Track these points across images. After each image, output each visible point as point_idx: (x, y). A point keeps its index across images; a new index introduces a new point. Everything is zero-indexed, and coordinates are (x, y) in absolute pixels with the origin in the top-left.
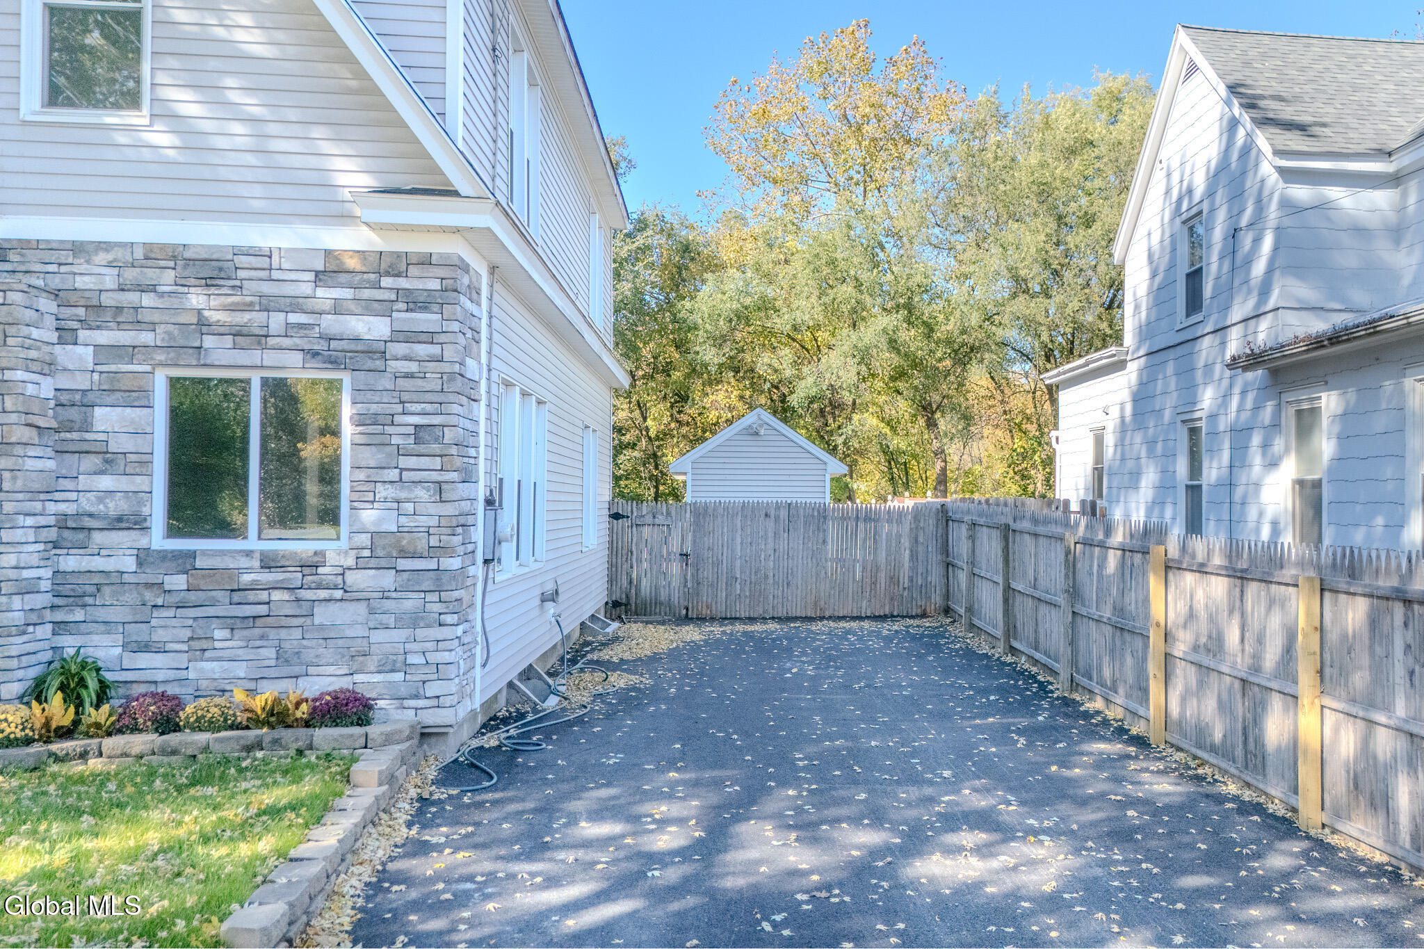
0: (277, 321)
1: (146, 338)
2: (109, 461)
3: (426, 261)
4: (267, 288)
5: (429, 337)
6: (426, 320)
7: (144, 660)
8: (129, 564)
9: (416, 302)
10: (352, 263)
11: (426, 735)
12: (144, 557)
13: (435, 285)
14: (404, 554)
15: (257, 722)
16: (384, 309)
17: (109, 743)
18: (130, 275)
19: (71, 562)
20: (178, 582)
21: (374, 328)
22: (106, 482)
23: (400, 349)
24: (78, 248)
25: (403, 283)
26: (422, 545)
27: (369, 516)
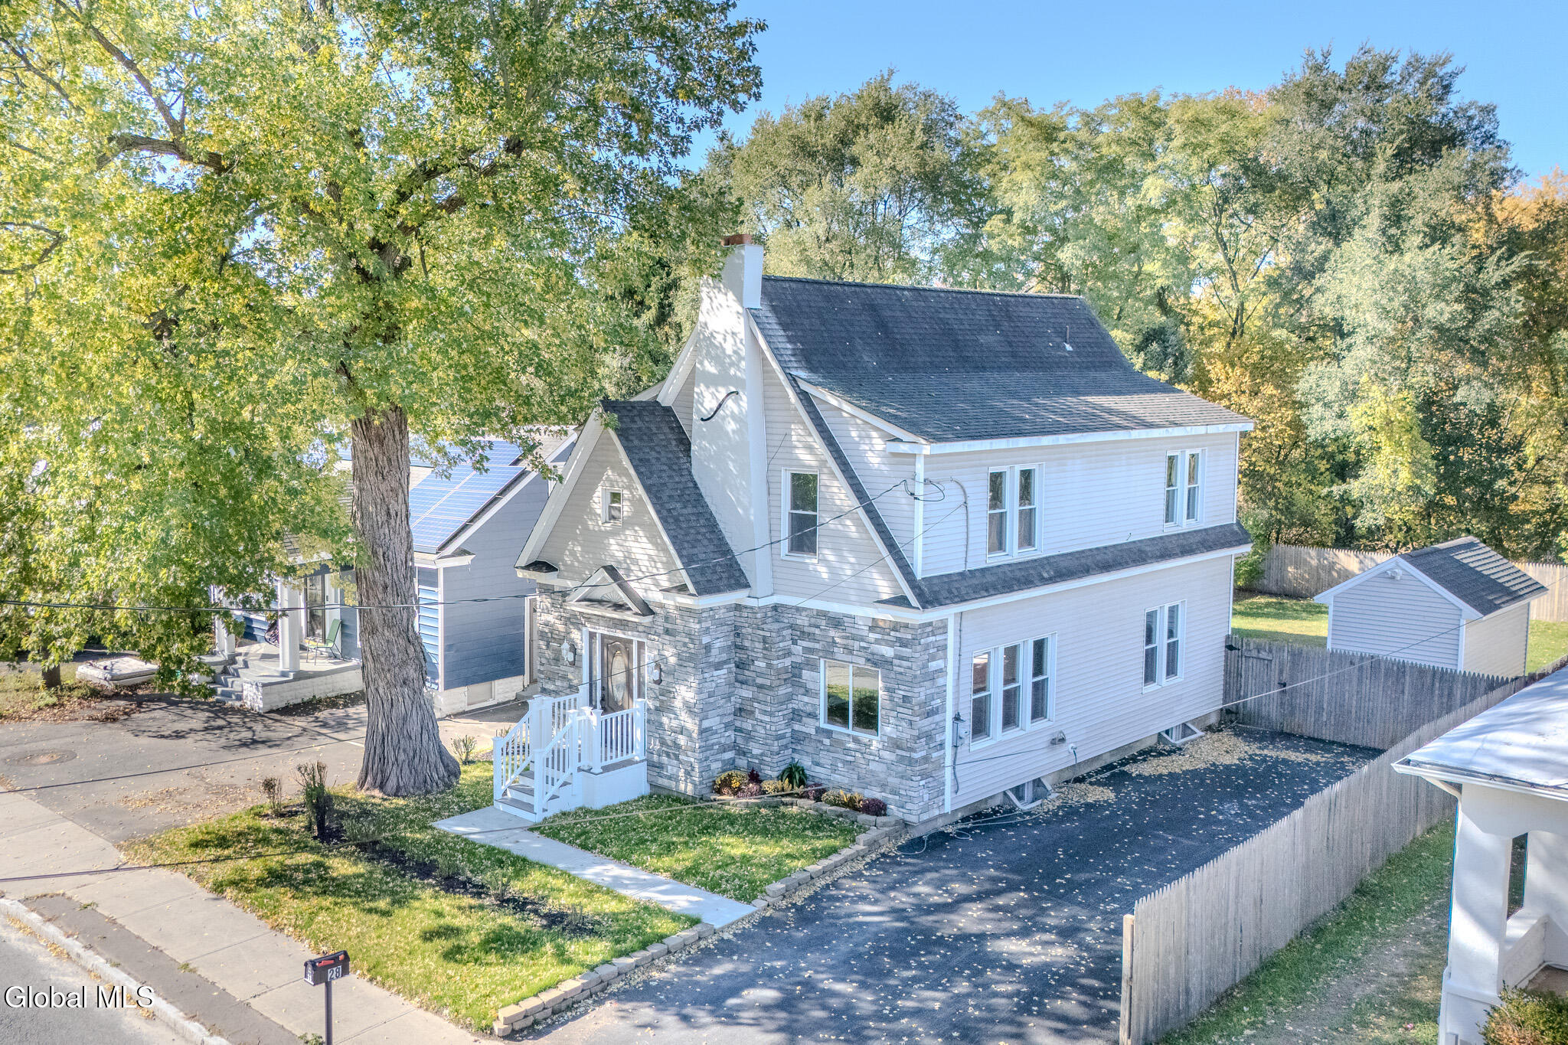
0: (856, 645)
1: (817, 646)
2: (807, 692)
3: (906, 626)
4: (854, 631)
5: (907, 659)
6: (906, 652)
7: (818, 769)
8: (813, 731)
9: (903, 643)
10: (881, 624)
11: (906, 825)
12: (818, 730)
13: (909, 637)
14: (898, 747)
15: (845, 805)
16: (890, 644)
17: (800, 801)
18: (813, 620)
19: (797, 727)
20: (827, 742)
21: (888, 652)
22: (806, 699)
23: (896, 662)
24: (798, 609)
25: (898, 635)
26: (904, 746)
27: (888, 729)
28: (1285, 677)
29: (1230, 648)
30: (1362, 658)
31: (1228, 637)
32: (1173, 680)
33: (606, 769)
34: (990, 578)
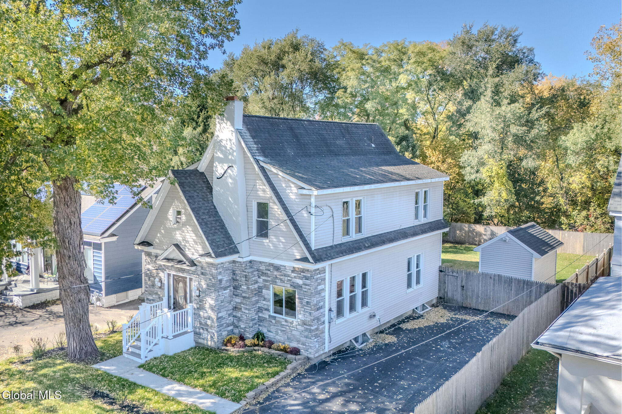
0: (286, 278)
1: (269, 279)
2: (265, 299)
3: (308, 271)
4: (285, 272)
5: (308, 285)
6: (308, 282)
7: (270, 333)
8: (267, 317)
9: (307, 278)
10: (297, 269)
11: (308, 359)
12: (270, 316)
13: (309, 275)
14: (305, 324)
15: (281, 350)
16: (301, 279)
17: (262, 349)
18: (267, 267)
19: (260, 315)
20: (274, 321)
21: (300, 282)
22: (264, 302)
23: (304, 286)
24: (260, 262)
25: (304, 274)
26: (307, 324)
27: (300, 316)
28: (464, 284)
29: (441, 271)
30: (495, 275)
31: (440, 267)
32: (419, 286)
33: (175, 337)
34: (343, 248)
